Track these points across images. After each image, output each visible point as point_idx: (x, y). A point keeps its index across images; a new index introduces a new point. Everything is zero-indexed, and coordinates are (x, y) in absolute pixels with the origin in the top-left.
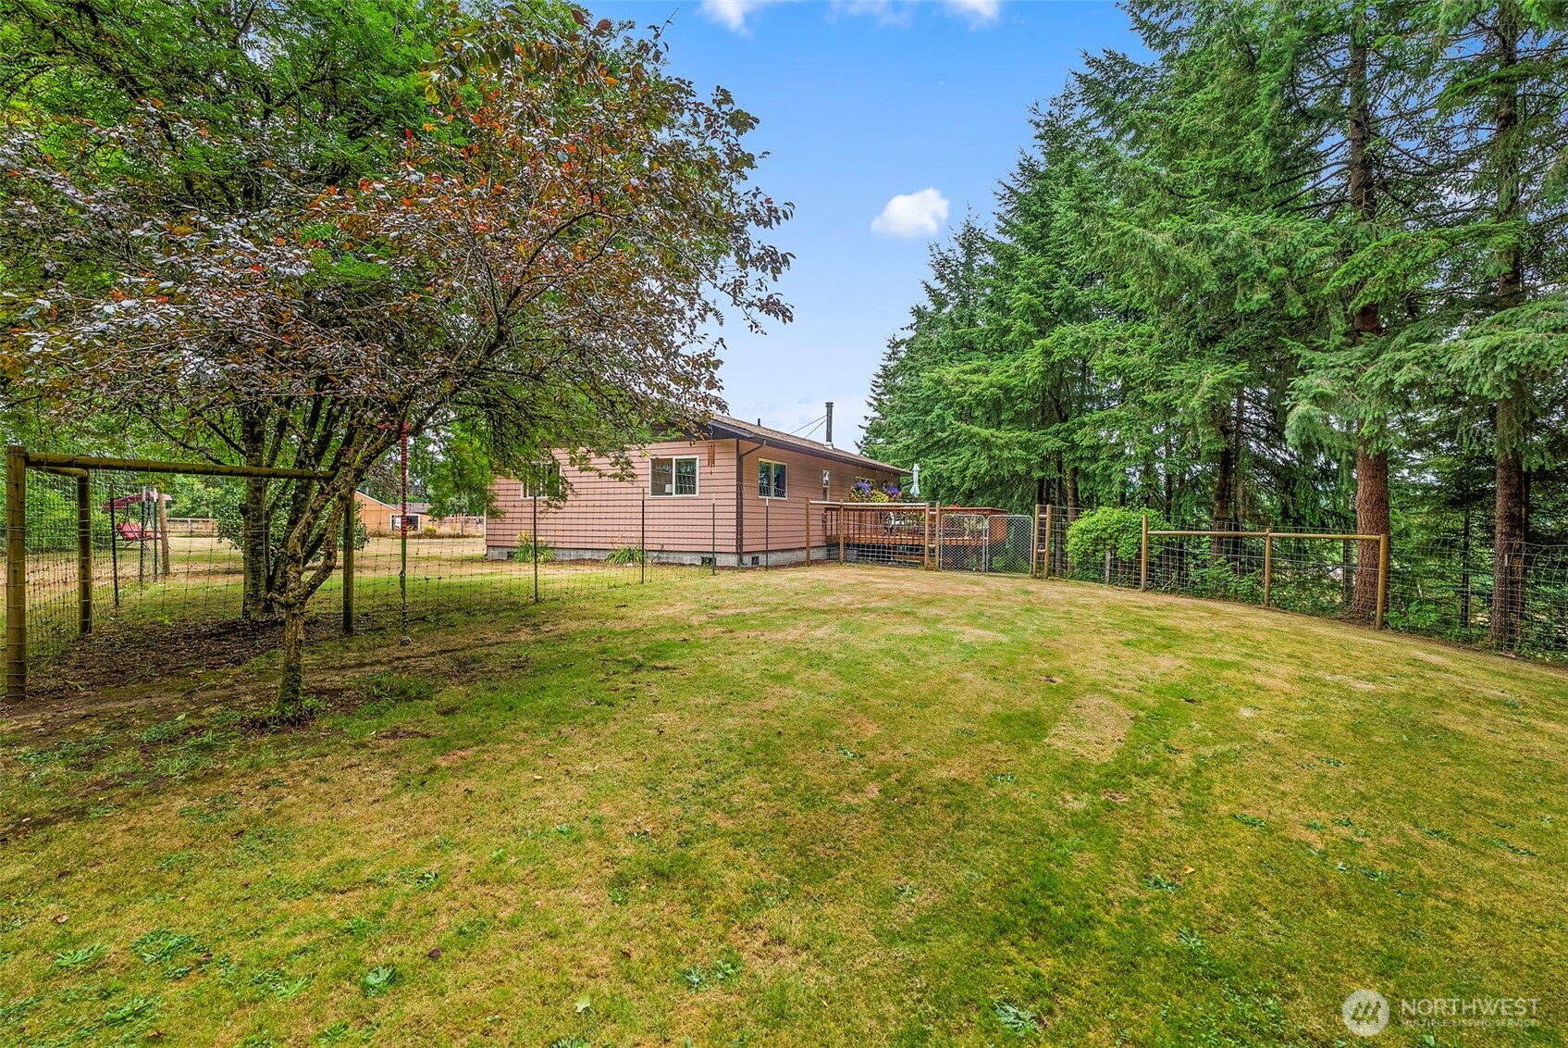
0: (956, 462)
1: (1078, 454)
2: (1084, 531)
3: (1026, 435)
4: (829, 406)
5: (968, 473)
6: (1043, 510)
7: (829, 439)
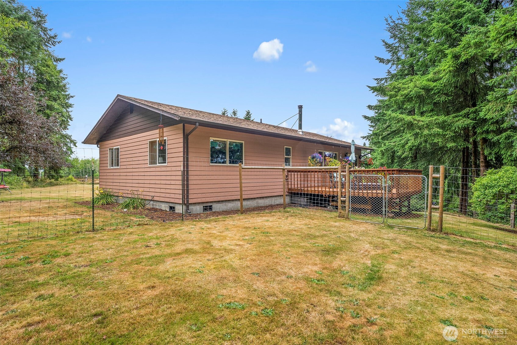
0: (400, 141)
1: (485, 128)
2: (486, 187)
3: (442, 118)
4: (300, 107)
5: (407, 147)
6: (437, 170)
7: (300, 127)
